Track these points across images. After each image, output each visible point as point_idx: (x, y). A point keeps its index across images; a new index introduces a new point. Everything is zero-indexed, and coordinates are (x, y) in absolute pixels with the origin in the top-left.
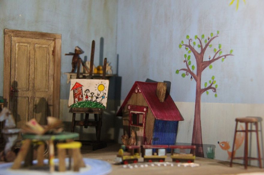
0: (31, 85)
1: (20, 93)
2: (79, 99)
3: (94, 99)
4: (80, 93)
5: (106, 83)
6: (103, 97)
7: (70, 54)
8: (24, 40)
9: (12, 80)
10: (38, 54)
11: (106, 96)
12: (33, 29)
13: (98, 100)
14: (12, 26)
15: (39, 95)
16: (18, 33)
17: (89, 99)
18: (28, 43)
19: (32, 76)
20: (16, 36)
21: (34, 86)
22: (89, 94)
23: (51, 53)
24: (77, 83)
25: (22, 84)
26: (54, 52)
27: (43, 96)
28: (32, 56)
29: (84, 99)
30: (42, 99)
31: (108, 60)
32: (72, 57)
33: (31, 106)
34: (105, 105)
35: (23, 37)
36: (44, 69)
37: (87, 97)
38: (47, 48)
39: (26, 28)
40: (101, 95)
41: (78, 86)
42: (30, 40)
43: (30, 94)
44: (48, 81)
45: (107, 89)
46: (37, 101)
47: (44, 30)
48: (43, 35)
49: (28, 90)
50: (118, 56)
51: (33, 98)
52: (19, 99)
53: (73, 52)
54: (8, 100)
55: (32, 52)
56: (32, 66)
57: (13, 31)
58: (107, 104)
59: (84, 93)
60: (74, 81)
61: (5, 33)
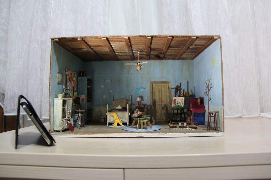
0: (160, 100)
1: (157, 103)
2: (175, 105)
3: (180, 105)
4: (176, 103)
5: (184, 98)
6: (182, 104)
7: (175, 88)
8: (157, 84)
9: (154, 99)
10: (163, 89)
11: (183, 103)
12: (160, 80)
13: (181, 105)
14: (153, 80)
15: (163, 104)
16: (155, 82)
17: (178, 105)
18: (159, 85)
19: (161, 97)
20: (154, 83)
21: (162, 101)
22: (178, 103)
23: (167, 88)
24: (175, 99)
25: (157, 100)
26: (168, 88)
27: (165, 104)
28: (160, 90)
29: (177, 105)
30: (165, 105)
31: (185, 90)
32: (175, 89)
33: (161, 107)
34: (183, 107)
35: (156, 84)
36: (165, 94)
37: (177, 104)
38: (166, 87)
39: (158, 80)
40: (182, 103)
41: (175, 100)
42: (159, 84)
43: (160, 103)
44: (167, 98)
45: (184, 101)
46: (163, 106)
47: (164, 80)
48: (164, 82)
49: (159, 102)
50: (194, 87)
51: (162, 105)
52: (156, 105)
53: (176, 87)
54: (152, 106)
55: (160, 88)
56: (161, 94)
57: (153, 82)
58: (184, 106)
59: (177, 102)
60: (174, 98)
61: (150, 83)
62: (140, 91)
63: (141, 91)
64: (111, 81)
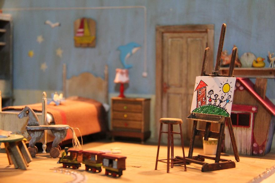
1: (173, 90)
2: (202, 103)
5: (233, 81)
6: (228, 100)
9: (165, 76)
11: (231, 99)
13: (222, 105)
16: (168, 28)
17: (213, 102)
18: (182, 37)
19: (185, 72)
21: (186, 83)
24: (201, 81)
25: (175, 80)
26: (207, 44)
33: (184, 102)
38: (201, 41)
41: (203, 85)
42: (182, 34)
43: (183, 90)
45: (233, 90)
51: (187, 94)
52: (172, 95)
55: (185, 47)
56: (184, 62)
57: (164, 27)
59: (207, 94)
60: (199, 79)
61: (157, 30)
62: (129, 55)
63: (132, 55)
64: (60, 25)
